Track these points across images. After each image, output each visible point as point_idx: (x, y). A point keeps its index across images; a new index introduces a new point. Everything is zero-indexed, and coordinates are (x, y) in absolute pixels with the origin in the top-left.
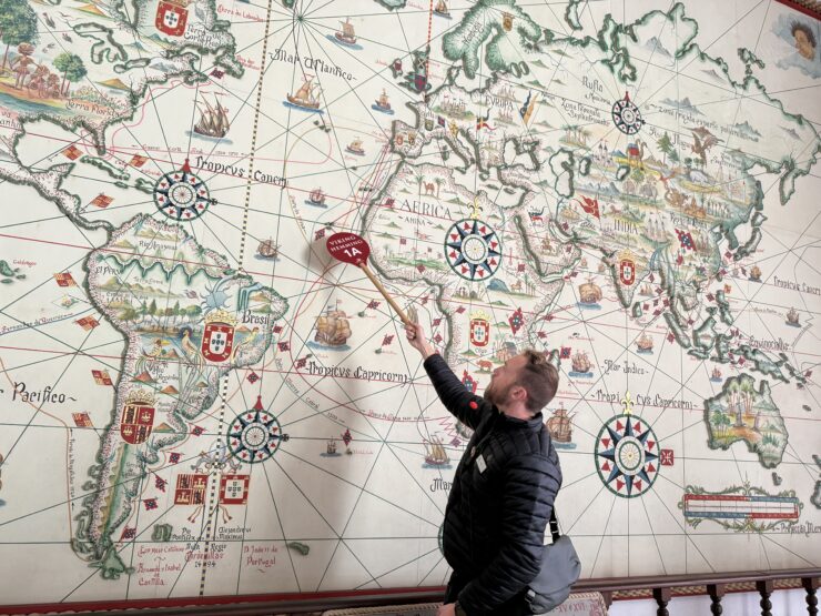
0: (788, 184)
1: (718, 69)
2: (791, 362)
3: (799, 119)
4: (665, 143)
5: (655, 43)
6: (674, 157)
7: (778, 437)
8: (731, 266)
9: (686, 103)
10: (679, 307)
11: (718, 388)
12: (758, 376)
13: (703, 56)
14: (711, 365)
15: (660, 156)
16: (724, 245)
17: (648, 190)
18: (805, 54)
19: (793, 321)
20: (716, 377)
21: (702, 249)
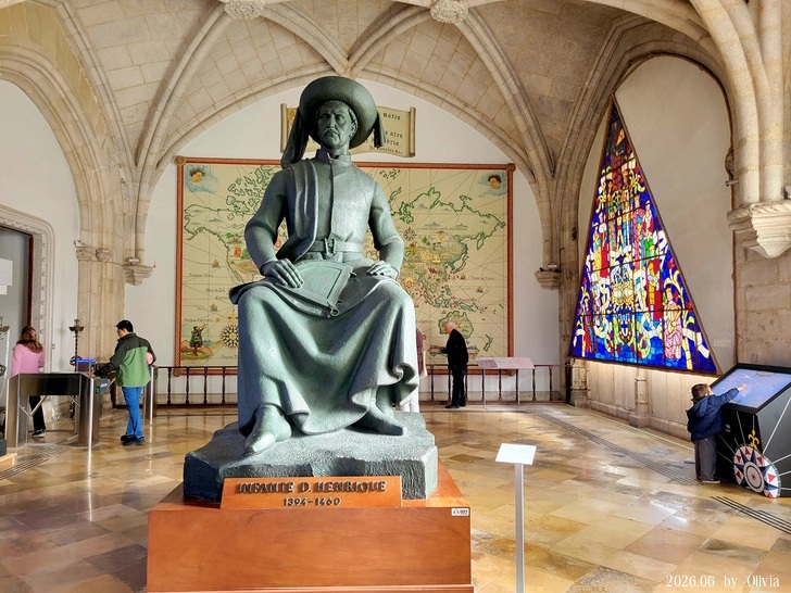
0: (481, 242)
1: (449, 208)
2: (477, 304)
3: (488, 216)
4: (425, 240)
5: (422, 206)
6: (429, 244)
7: (469, 330)
8: (452, 275)
9: (434, 223)
10: (429, 292)
11: (445, 316)
12: (462, 311)
13: (442, 204)
14: (442, 309)
15: (422, 245)
16: (450, 269)
17: (418, 257)
18: (495, 187)
19: (480, 291)
20: (444, 312)
21: (440, 272)
